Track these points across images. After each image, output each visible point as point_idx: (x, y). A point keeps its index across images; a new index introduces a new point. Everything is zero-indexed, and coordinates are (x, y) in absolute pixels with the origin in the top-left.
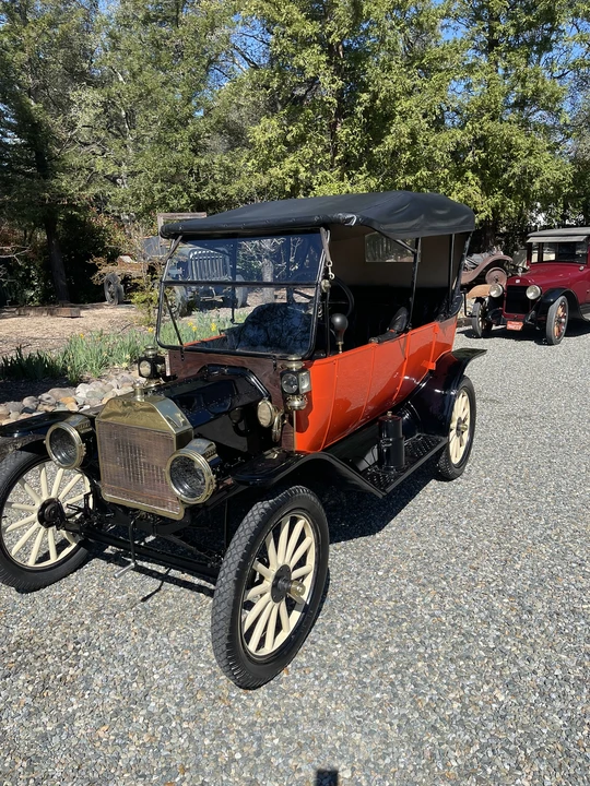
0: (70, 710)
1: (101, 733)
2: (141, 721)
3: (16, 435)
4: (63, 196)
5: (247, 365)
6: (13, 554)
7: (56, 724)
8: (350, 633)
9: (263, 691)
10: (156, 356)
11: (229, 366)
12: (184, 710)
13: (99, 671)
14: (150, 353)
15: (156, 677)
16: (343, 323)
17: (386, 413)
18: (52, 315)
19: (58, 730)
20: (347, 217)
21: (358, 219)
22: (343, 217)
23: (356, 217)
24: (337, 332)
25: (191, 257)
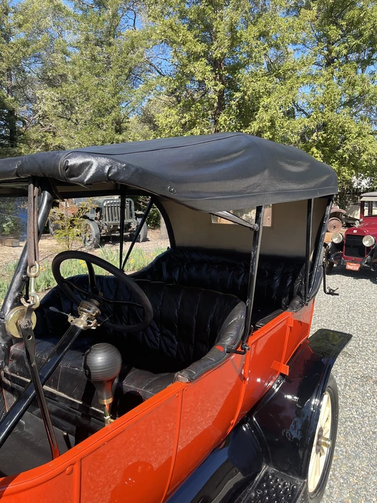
20: (72, 162)
21: (100, 169)
22: (62, 160)
23: (96, 163)
24: (101, 383)
25: (105, 204)
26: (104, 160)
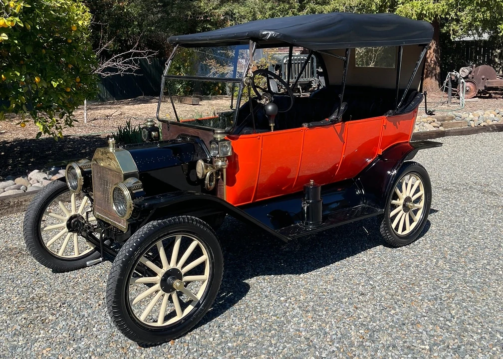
0: (37, 337)
1: (44, 351)
2: (70, 351)
3: (53, 169)
4: (201, 14)
5: (201, 136)
6: (47, 245)
7: (24, 342)
8: (231, 330)
9: (151, 350)
10: (153, 126)
11: (192, 136)
12: (98, 350)
13: (65, 320)
14: (149, 123)
15: (94, 329)
16: (273, 110)
17: (309, 181)
18: (181, 102)
19: (23, 346)
20: (263, 33)
21: (272, 35)
22: (261, 32)
23: (270, 33)
24: (270, 116)
25: (285, 61)
26: (273, 32)
